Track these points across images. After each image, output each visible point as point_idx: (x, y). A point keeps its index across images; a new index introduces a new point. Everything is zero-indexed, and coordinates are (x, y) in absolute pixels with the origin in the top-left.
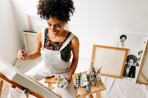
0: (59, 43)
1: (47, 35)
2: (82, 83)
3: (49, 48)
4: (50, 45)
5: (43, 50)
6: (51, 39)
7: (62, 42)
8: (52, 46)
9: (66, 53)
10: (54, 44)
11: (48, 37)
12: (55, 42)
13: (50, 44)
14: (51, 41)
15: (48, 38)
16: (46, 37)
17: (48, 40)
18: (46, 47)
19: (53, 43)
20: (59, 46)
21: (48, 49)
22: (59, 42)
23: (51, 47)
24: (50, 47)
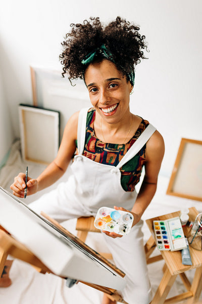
0: (117, 147)
1: (91, 126)
2: (173, 241)
3: (93, 157)
4: (97, 150)
5: (81, 161)
6: (99, 136)
7: (124, 145)
8: (101, 152)
9: (132, 172)
10: (106, 148)
11: (92, 130)
12: (107, 144)
13: (96, 148)
14: (97, 140)
15: (92, 134)
16: (89, 131)
17: (93, 138)
18: (86, 153)
19: (103, 145)
20: (115, 153)
21: (90, 158)
22: (118, 145)
23: (98, 155)
24: (96, 154)
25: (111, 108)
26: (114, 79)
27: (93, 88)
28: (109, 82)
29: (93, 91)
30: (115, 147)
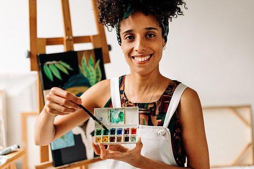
1: (121, 89)
7: (155, 104)
12: (136, 104)
14: (126, 101)
17: (123, 101)
20: (146, 114)
25: (145, 58)
26: (152, 29)
27: (128, 35)
28: (147, 31)
29: (128, 38)
30: (145, 106)
